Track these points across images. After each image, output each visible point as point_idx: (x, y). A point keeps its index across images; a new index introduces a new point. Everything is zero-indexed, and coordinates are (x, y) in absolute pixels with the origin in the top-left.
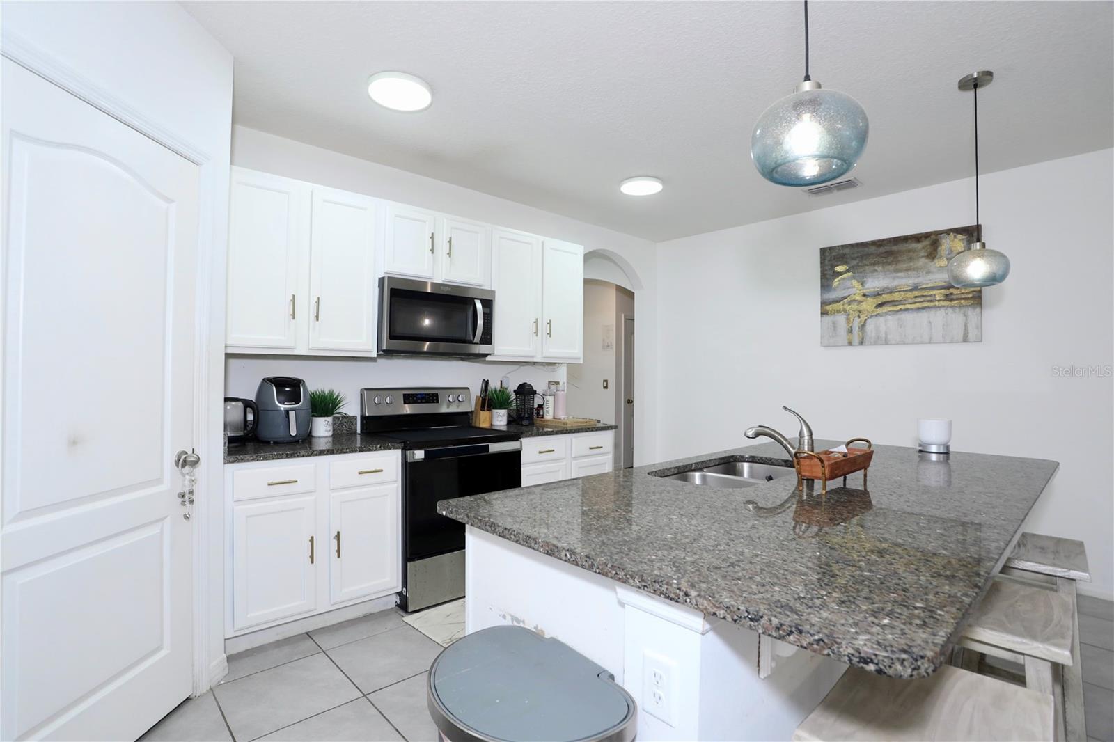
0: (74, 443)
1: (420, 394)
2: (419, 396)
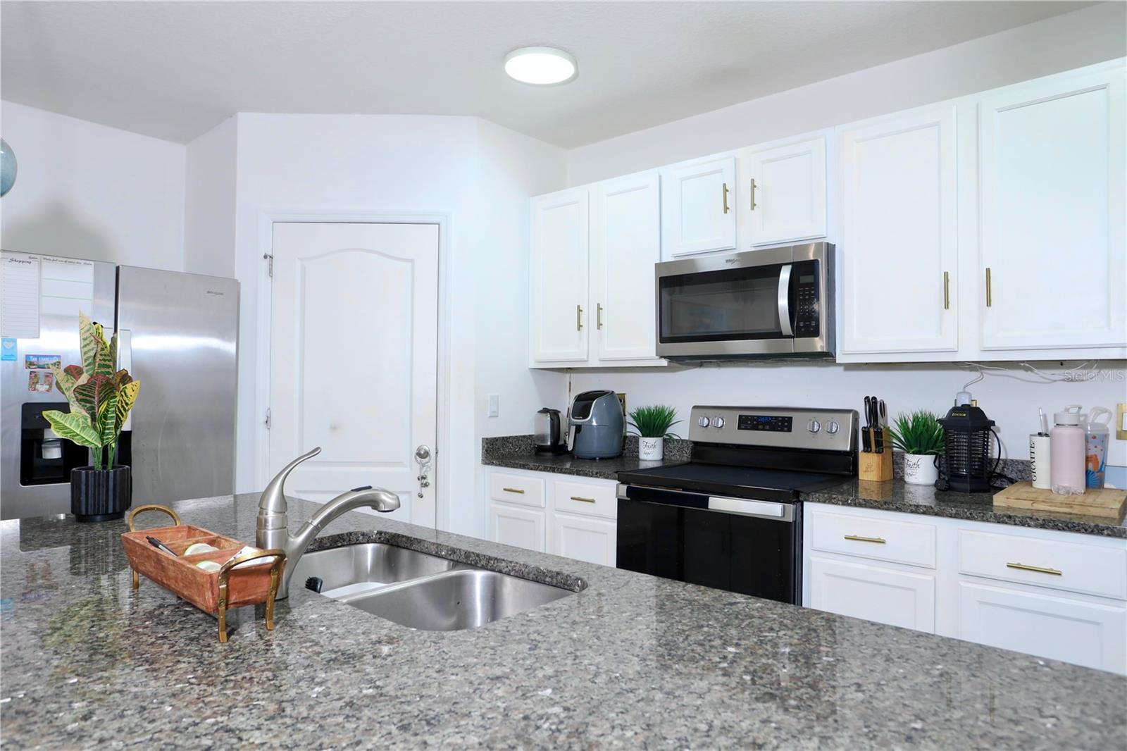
0: (334, 428)
1: (762, 417)
2: (762, 420)
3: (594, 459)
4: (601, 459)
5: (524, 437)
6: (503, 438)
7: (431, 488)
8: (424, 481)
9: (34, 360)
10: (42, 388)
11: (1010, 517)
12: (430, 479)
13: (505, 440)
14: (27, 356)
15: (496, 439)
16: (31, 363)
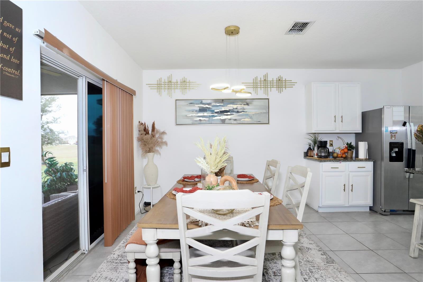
9: (392, 131)
14: (390, 131)
16: (391, 133)
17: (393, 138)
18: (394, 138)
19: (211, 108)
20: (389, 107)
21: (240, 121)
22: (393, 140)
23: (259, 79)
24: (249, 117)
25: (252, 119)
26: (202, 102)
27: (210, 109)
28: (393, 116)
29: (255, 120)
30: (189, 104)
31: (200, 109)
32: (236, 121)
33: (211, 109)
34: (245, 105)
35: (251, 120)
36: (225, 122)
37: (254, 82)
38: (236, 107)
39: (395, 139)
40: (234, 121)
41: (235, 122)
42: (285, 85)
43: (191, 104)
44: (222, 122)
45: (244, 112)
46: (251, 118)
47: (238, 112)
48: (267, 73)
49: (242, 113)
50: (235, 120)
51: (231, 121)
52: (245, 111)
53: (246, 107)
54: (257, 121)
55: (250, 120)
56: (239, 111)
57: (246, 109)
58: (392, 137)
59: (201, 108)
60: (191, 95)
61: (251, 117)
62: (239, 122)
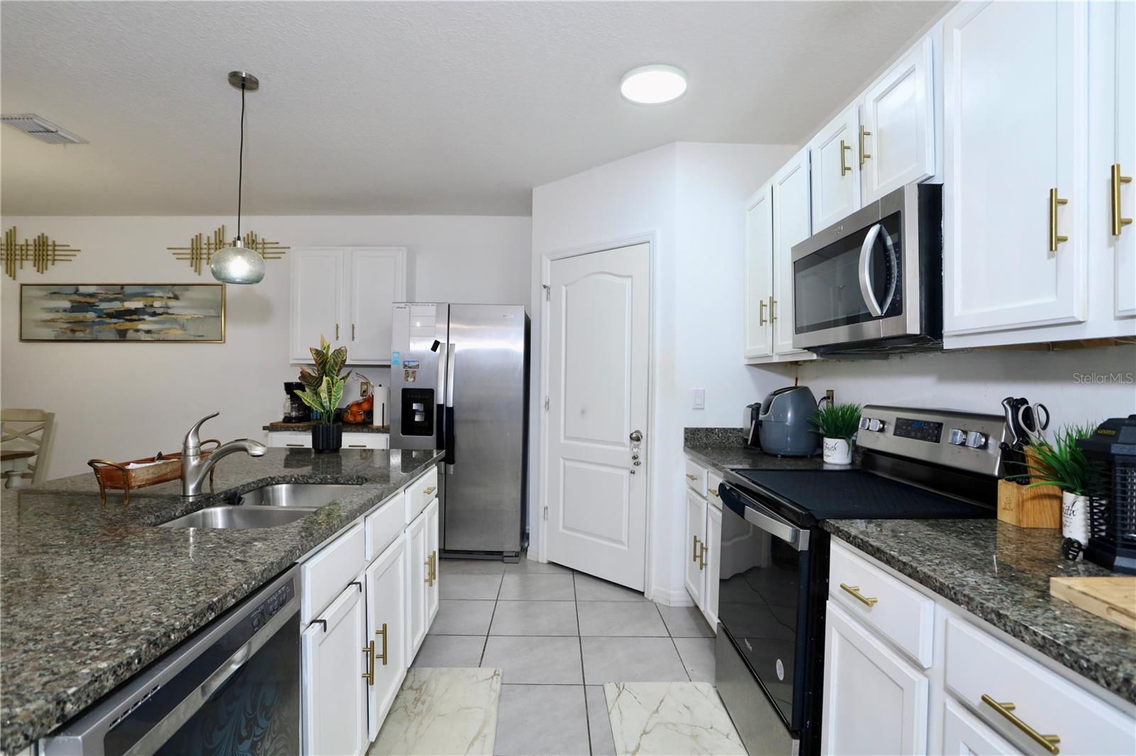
0: (583, 412)
1: (919, 421)
2: (915, 425)
3: (776, 456)
4: (783, 456)
5: (734, 429)
6: (707, 429)
7: (642, 467)
8: (636, 461)
9: (407, 363)
10: (411, 380)
11: (999, 615)
12: (641, 459)
13: (709, 431)
14: (404, 362)
15: (698, 430)
16: (405, 366)
17: (409, 379)
18: (413, 379)
19: (96, 304)
20: (403, 305)
21: (158, 333)
22: (411, 384)
23: (205, 241)
24: (179, 325)
25: (184, 330)
26: (77, 290)
27: (95, 306)
28: (410, 326)
29: (192, 333)
30: (49, 295)
31: (72, 306)
32: (149, 335)
33: (98, 306)
34: (169, 298)
35: (184, 332)
36: (125, 336)
37: (195, 246)
38: (151, 304)
39: (414, 381)
40: (147, 335)
41: (148, 337)
42: (264, 253)
43: (54, 296)
44: (120, 336)
45: (167, 313)
46: (183, 327)
47: (154, 314)
48: (223, 226)
49: (164, 316)
50: (148, 332)
51: (139, 333)
52: (170, 311)
53: (172, 303)
54: (195, 336)
55: (180, 332)
56: (157, 312)
57: (173, 307)
58: (408, 377)
59: (75, 304)
60: (58, 273)
61: (183, 325)
62: (156, 336)
